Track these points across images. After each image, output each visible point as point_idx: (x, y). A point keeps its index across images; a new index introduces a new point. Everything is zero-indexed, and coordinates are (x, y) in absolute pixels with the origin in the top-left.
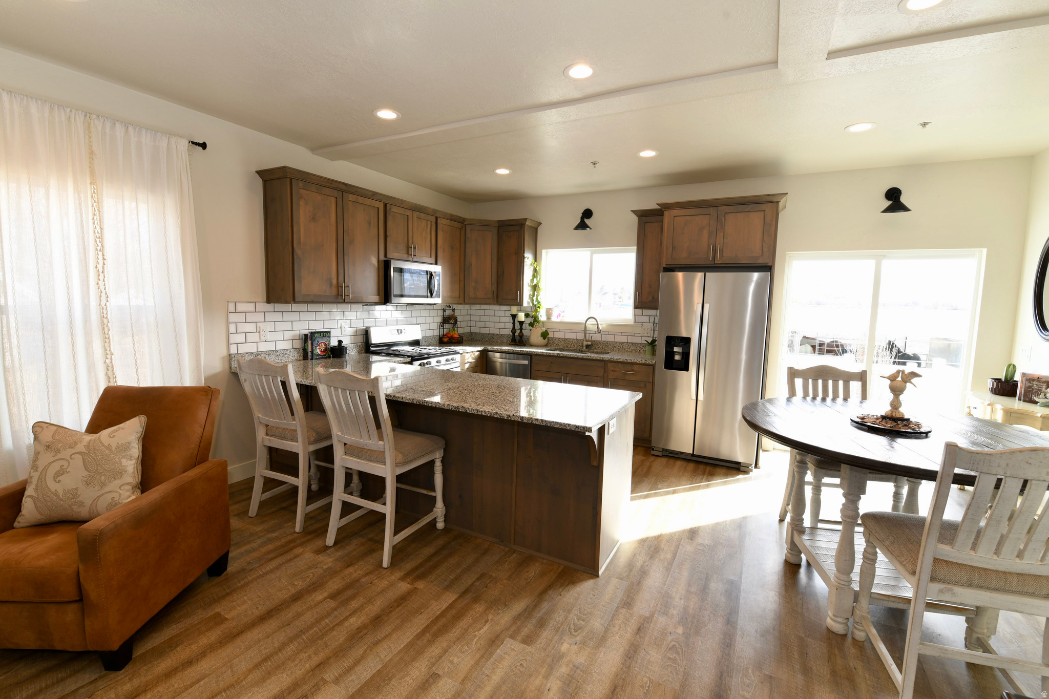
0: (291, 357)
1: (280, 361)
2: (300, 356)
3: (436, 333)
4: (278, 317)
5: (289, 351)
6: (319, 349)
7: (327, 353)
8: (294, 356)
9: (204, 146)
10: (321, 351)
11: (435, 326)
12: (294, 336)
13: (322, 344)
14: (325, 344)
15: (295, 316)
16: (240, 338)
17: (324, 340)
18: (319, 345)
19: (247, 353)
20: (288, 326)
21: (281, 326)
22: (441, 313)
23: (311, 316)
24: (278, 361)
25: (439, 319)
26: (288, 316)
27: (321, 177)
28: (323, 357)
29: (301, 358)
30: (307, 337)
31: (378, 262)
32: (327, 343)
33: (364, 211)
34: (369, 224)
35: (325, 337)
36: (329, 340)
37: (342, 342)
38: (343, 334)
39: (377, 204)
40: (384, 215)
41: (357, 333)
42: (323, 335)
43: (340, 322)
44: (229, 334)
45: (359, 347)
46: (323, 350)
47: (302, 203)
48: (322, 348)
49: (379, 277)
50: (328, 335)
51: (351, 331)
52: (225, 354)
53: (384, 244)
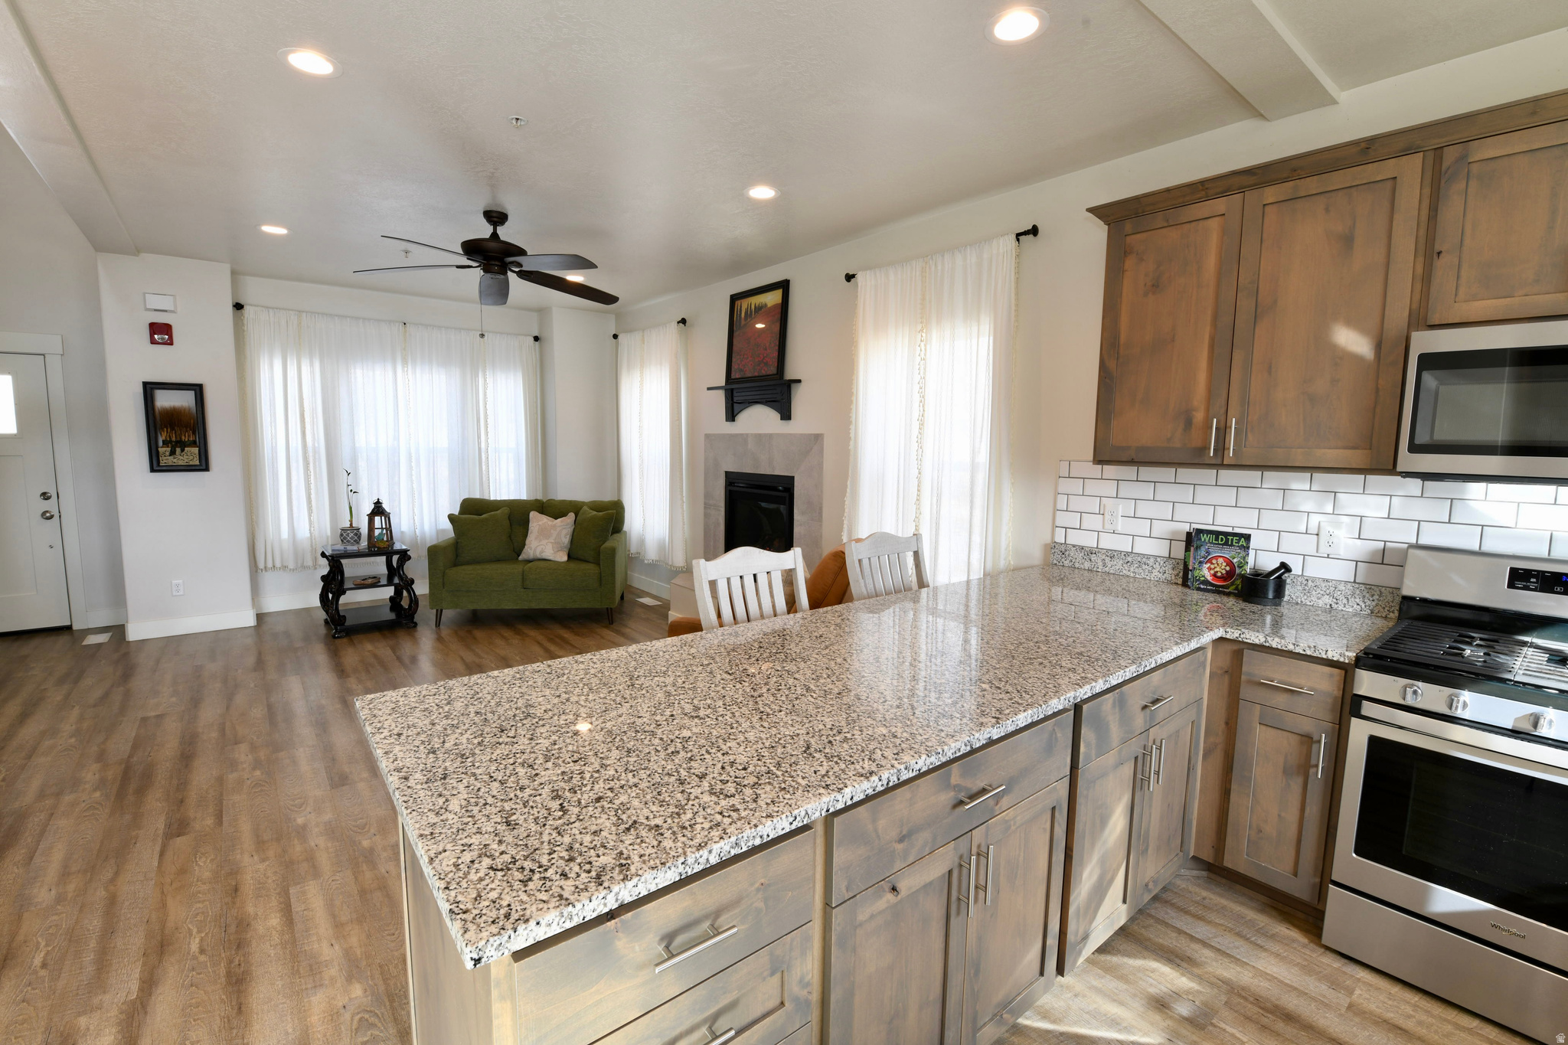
0: (1155, 572)
1: (1132, 575)
2: (1178, 575)
4: (1147, 491)
5: (1152, 560)
6: (1209, 569)
7: (1232, 584)
8: (1159, 573)
9: (1034, 231)
10: (1215, 575)
12: (1174, 533)
13: (1221, 560)
14: (1229, 563)
15: (1186, 493)
16: (1073, 520)
17: (1228, 553)
18: (1210, 561)
19: (1074, 546)
20: (1166, 511)
21: (1145, 509)
23: (1228, 496)
24: (1128, 574)
26: (1164, 491)
27: (1168, 190)
28: (1217, 591)
29: (1180, 581)
30: (1192, 539)
31: (1378, 347)
32: (1235, 561)
33: (1327, 210)
34: (1347, 241)
35: (1232, 545)
36: (1243, 554)
37: (1285, 567)
38: (1324, 550)
39: (1389, 168)
40: (1427, 191)
41: (1386, 559)
42: (1227, 540)
43: (1315, 520)
44: (1056, 510)
45: (1376, 597)
46: (1219, 574)
47: (1130, 263)
48: (1218, 569)
49: (1377, 390)
50: (1243, 542)
51: (1362, 549)
52: (1048, 540)
53: (1418, 286)
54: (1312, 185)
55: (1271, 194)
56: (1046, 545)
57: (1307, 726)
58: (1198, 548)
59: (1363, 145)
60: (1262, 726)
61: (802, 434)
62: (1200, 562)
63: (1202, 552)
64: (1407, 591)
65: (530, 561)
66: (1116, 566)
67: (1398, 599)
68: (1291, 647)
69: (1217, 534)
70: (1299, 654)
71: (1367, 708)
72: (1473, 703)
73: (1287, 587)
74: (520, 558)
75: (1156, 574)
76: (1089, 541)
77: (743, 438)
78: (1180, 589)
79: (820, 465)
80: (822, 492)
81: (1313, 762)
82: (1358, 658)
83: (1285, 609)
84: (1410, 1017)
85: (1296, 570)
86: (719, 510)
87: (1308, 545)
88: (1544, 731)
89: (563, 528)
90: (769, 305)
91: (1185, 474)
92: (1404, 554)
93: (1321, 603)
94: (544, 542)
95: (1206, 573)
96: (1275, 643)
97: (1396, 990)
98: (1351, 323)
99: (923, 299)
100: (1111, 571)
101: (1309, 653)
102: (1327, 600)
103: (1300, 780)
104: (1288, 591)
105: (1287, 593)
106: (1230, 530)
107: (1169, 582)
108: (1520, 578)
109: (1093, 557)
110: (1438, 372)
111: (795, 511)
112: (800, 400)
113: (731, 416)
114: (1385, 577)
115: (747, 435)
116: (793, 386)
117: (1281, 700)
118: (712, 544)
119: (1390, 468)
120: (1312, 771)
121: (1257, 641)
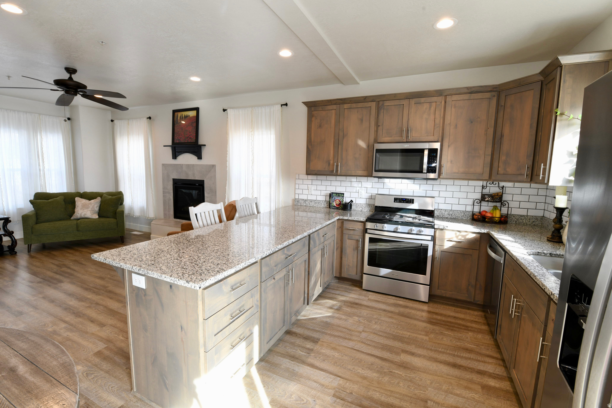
0: (322, 205)
1: (317, 206)
2: (328, 205)
3: (469, 209)
4: (319, 182)
5: (321, 202)
6: (335, 203)
7: (341, 206)
8: (324, 205)
9: (286, 105)
10: (336, 204)
11: (471, 202)
12: (326, 194)
13: (338, 200)
14: (340, 201)
15: (328, 183)
16: (299, 191)
17: (339, 198)
18: (335, 201)
19: (301, 199)
20: (324, 188)
21: (319, 188)
22: (479, 189)
23: (338, 183)
24: (316, 206)
25: (479, 196)
26: (324, 183)
28: (337, 208)
29: (328, 207)
30: (331, 195)
31: (368, 146)
32: (341, 200)
33: (357, 112)
34: (362, 120)
35: (340, 196)
36: (343, 198)
37: (352, 201)
38: (360, 196)
39: (369, 104)
40: (377, 111)
41: (372, 198)
42: (339, 195)
43: (358, 188)
44: (295, 189)
45: (370, 207)
46: (337, 204)
47: (313, 119)
48: (337, 203)
49: (368, 157)
50: (342, 195)
51: (367, 196)
52: (293, 198)
53: (375, 133)
54: (354, 105)
55: (346, 106)
56: (293, 200)
57: (357, 237)
58: (332, 197)
59: (364, 98)
60: (348, 240)
61: (207, 165)
62: (333, 201)
63: (333, 199)
64: (376, 205)
65: (78, 219)
66: (312, 204)
67: (374, 207)
68: (353, 219)
69: (337, 193)
70: (355, 220)
71: (369, 231)
72: (387, 227)
73: (352, 206)
74: (72, 218)
75: (323, 206)
76: (305, 197)
77: (181, 166)
78: (328, 209)
79: (215, 176)
80: (216, 185)
81: (359, 246)
82: (366, 220)
83: (352, 212)
84: (379, 298)
85: (354, 202)
86: (171, 194)
87: (356, 195)
88: (399, 231)
89: (95, 204)
90: (191, 116)
91: (329, 178)
92: (375, 196)
93: (359, 210)
94: (86, 210)
95: (334, 204)
96: (350, 218)
97: (377, 294)
98: (363, 140)
99: (252, 121)
100: (311, 206)
101: (357, 220)
102: (361, 209)
103: (356, 251)
104: (353, 207)
105: (352, 208)
106: (339, 192)
107: (326, 207)
108: (396, 200)
109: (306, 202)
110: (379, 153)
111: (205, 193)
112: (205, 152)
113: (175, 157)
114: (372, 202)
115: (183, 164)
116: (202, 147)
117: (352, 232)
118: (167, 207)
119: (371, 176)
120: (359, 248)
121: (346, 219)
